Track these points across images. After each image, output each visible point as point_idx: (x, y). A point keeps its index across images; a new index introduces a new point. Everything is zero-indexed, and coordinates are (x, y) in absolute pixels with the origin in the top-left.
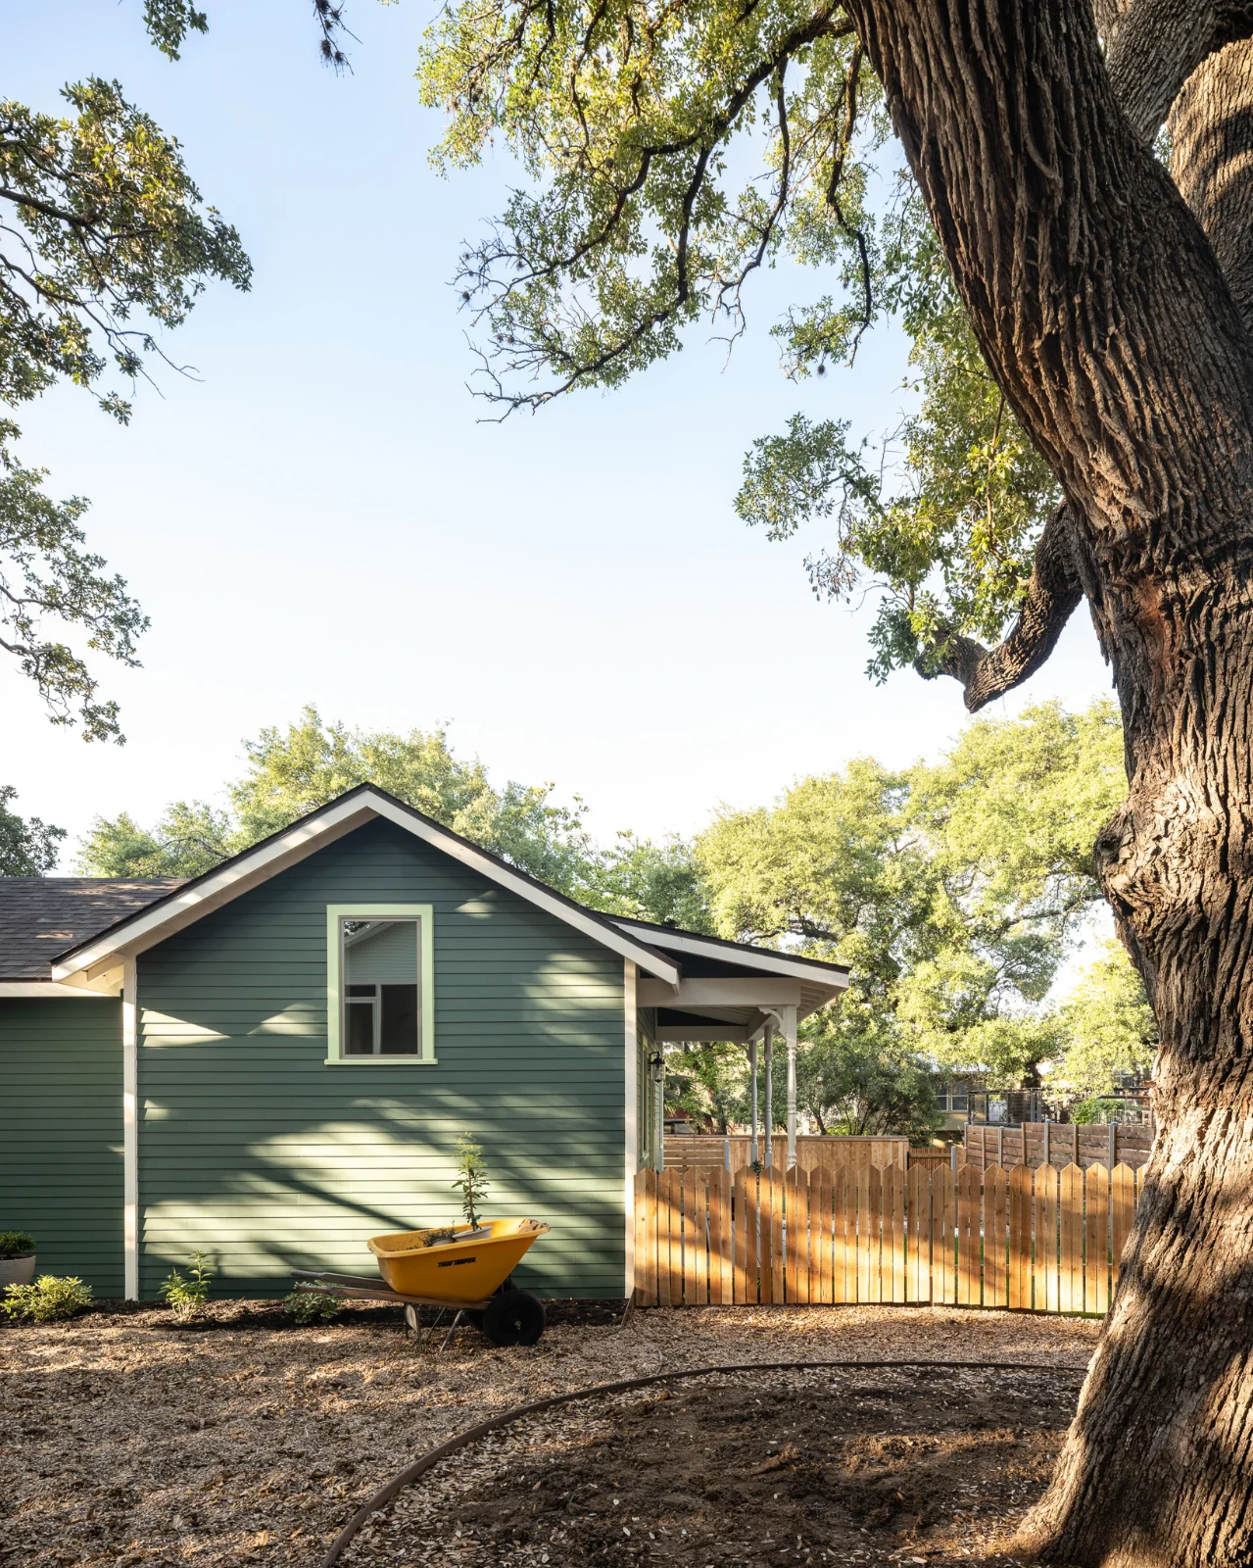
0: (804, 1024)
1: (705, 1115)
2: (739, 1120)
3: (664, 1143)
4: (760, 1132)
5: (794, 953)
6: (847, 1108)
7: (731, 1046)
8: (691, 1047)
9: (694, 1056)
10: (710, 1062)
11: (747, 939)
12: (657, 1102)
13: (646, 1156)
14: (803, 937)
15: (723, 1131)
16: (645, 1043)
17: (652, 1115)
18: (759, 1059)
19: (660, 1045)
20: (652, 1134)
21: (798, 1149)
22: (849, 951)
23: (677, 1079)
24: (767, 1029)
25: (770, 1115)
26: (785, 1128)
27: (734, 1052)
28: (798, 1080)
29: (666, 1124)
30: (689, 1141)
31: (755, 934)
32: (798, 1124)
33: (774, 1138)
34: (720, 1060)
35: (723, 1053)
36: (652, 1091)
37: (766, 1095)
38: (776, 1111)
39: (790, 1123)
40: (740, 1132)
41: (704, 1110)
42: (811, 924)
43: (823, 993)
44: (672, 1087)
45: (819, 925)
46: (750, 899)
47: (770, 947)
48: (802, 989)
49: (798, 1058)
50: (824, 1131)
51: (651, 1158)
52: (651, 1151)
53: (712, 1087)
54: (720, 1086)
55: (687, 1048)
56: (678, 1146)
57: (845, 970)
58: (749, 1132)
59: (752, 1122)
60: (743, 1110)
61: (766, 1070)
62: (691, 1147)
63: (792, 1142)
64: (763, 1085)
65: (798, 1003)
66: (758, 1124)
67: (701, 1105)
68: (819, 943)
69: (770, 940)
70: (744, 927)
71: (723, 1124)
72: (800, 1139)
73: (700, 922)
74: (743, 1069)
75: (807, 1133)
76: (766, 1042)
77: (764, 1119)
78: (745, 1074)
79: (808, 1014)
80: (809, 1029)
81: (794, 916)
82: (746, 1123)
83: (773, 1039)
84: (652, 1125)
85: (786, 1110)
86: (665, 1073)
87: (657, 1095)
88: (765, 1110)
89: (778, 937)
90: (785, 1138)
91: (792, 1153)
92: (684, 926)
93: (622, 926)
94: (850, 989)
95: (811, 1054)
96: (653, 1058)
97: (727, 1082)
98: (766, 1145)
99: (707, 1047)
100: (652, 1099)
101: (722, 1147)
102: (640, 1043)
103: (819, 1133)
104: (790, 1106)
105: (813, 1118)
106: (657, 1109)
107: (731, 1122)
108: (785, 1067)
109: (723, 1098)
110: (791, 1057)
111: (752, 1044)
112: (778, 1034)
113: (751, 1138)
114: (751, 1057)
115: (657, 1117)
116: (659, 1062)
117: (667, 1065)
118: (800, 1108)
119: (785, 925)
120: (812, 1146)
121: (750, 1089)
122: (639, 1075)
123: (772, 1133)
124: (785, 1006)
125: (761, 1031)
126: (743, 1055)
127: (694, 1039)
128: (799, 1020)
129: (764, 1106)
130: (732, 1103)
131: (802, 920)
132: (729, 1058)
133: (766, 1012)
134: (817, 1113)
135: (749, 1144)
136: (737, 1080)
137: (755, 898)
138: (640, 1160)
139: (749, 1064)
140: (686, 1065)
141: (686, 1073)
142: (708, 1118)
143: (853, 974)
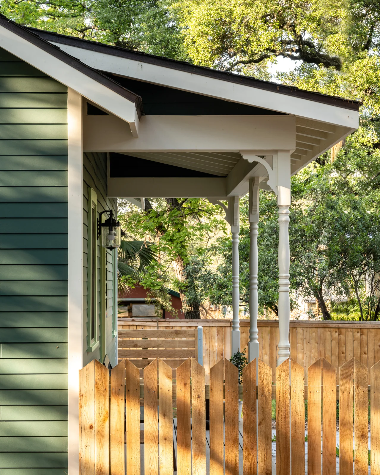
0: (301, 176)
1: (172, 293)
2: (216, 301)
3: (118, 328)
4: (243, 316)
5: (288, 83)
6: (357, 285)
7: (206, 203)
8: (154, 205)
9: (157, 216)
10: (179, 225)
11: (227, 65)
12: (110, 276)
13: (95, 345)
14: (300, 63)
15: (194, 314)
16: (94, 198)
17: (103, 291)
18: (243, 223)
19: (114, 202)
20: (102, 317)
21: (292, 337)
22: (360, 81)
23: (136, 245)
24: (252, 182)
25: (256, 294)
26: (276, 311)
27: (210, 212)
28: (293, 249)
29: (121, 304)
30: (150, 326)
31: (238, 58)
32: (292, 306)
33: (261, 324)
34: (190, 222)
35: (195, 213)
36: (103, 261)
37: (251, 267)
38: (264, 288)
39: (282, 301)
40: (217, 315)
41: (170, 286)
42: (309, 44)
43: (325, 135)
44: (130, 256)
45: (321, 47)
46: (231, 13)
47: (256, 75)
48: (298, 129)
49: (293, 220)
50: (327, 316)
51: (101, 348)
52: (102, 339)
53: (181, 255)
54: (191, 255)
55: (148, 207)
56: (136, 333)
57: (354, 105)
58: (229, 316)
59: (232, 303)
60: (222, 286)
61: (250, 234)
62: (154, 334)
63: (284, 329)
64: (246, 256)
65: (293, 147)
66: (241, 306)
67: (165, 279)
68: (320, 71)
69: (255, 66)
70: (222, 51)
71: (195, 304)
72: (295, 325)
73: (166, 43)
74: (221, 234)
75: (304, 317)
76: (251, 200)
77: (248, 299)
78: (222, 241)
79: (305, 163)
80: (307, 182)
81: (288, 35)
82: (225, 303)
83: (260, 195)
84: (103, 306)
85: (277, 287)
86: (119, 238)
87: (109, 267)
88: (249, 288)
89: (268, 62)
90: (274, 324)
91: (284, 342)
92: (145, 48)
93: (63, 48)
94: (361, 130)
95: (311, 214)
96: (105, 218)
97: (200, 251)
98: (251, 333)
99: (175, 204)
100: (103, 271)
101: (194, 335)
102: (87, 198)
103: (320, 318)
104: (281, 281)
105: (313, 299)
106: (110, 285)
107: (206, 302)
108: (276, 231)
109: (196, 271)
110: (284, 218)
111: (233, 201)
112: (267, 188)
113: (232, 324)
114: (231, 218)
115: (110, 295)
116: (112, 223)
117: (122, 227)
118: (296, 285)
119: (277, 47)
120: (312, 333)
121: (230, 259)
122: (86, 240)
123: (258, 317)
124: (276, 152)
125: (244, 184)
126: (220, 216)
127: (157, 194)
128: (294, 170)
129: (247, 282)
130: (207, 279)
131: (299, 41)
132: (204, 220)
133: (251, 159)
134: (318, 292)
135: (229, 330)
136: (213, 248)
137: (238, 11)
138: (87, 351)
139: (228, 227)
140: (146, 228)
141: (147, 238)
142: (175, 296)
143: (365, 111)
